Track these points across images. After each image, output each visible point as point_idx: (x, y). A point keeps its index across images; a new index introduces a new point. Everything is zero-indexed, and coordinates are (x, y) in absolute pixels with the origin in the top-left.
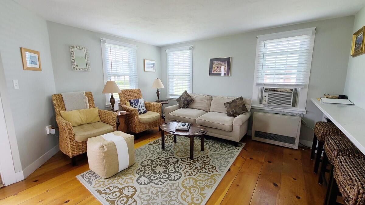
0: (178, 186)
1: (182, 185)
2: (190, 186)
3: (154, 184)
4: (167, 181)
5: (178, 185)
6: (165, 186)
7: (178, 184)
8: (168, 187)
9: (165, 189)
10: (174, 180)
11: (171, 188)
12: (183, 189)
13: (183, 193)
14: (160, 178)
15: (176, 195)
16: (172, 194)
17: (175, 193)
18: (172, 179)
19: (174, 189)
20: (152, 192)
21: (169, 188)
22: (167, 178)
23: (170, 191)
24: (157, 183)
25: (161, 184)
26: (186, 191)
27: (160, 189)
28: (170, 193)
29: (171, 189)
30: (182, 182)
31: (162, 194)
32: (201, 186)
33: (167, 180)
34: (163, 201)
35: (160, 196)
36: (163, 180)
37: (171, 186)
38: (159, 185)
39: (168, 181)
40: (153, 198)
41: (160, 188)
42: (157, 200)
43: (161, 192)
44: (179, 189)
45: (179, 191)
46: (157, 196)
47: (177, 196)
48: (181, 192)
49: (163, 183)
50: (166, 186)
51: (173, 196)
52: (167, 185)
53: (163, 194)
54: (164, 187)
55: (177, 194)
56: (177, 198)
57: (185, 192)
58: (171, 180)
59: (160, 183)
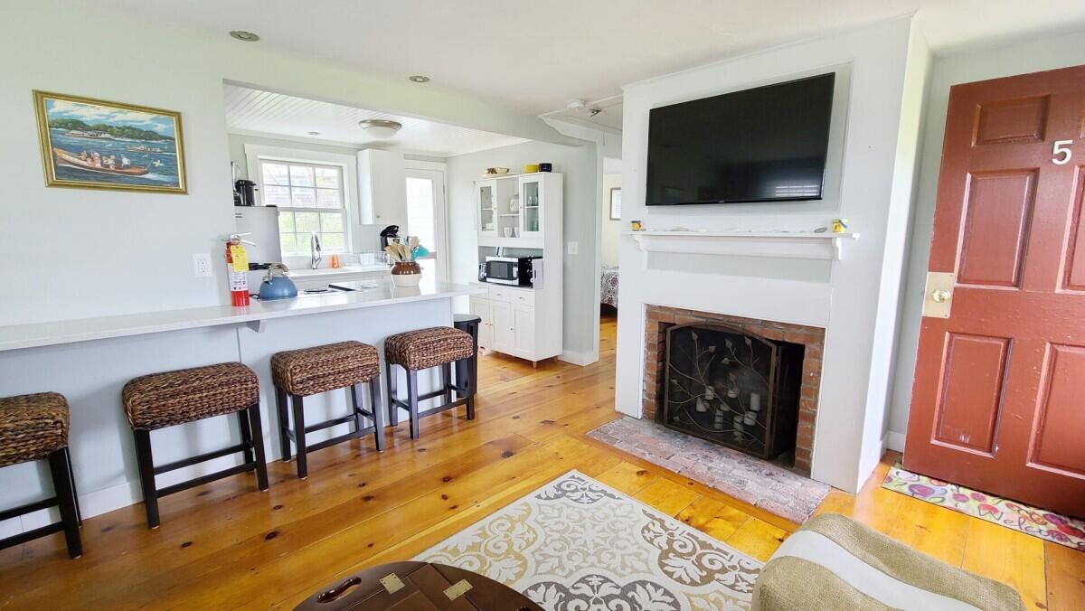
0: (538, 564)
1: (524, 565)
2: (504, 558)
3: (612, 582)
4: (573, 587)
5: (538, 566)
6: (579, 568)
7: (537, 570)
8: (569, 565)
9: (577, 559)
10: (548, 585)
11: (560, 562)
12: (525, 553)
13: (529, 544)
14: (597, 601)
15: (548, 541)
16: (558, 545)
17: (551, 546)
18: (553, 589)
19: (552, 557)
20: (613, 556)
21: (565, 561)
22: (570, 597)
23: (564, 554)
24: (603, 582)
25: (592, 576)
26: (520, 547)
27: (592, 562)
28: (563, 549)
29: (560, 557)
30: (523, 574)
31: (585, 549)
32: (474, 556)
33: (572, 591)
34: (582, 533)
35: (590, 545)
36: (586, 590)
37: (561, 566)
38: (597, 576)
39: (567, 583)
40: (608, 542)
41: (592, 565)
42: (598, 537)
43: (589, 554)
44: (537, 555)
45: (540, 549)
46: (599, 545)
47: (546, 539)
48: (533, 548)
49: (583, 580)
50: (574, 569)
51: (559, 539)
52: (571, 572)
53: (582, 548)
54: (582, 568)
55: (546, 544)
56: (547, 536)
57: (524, 544)
58: (560, 588)
59: (595, 581)
